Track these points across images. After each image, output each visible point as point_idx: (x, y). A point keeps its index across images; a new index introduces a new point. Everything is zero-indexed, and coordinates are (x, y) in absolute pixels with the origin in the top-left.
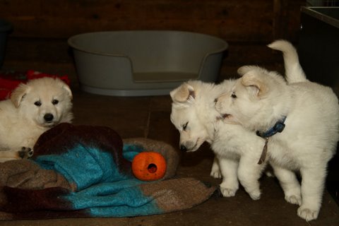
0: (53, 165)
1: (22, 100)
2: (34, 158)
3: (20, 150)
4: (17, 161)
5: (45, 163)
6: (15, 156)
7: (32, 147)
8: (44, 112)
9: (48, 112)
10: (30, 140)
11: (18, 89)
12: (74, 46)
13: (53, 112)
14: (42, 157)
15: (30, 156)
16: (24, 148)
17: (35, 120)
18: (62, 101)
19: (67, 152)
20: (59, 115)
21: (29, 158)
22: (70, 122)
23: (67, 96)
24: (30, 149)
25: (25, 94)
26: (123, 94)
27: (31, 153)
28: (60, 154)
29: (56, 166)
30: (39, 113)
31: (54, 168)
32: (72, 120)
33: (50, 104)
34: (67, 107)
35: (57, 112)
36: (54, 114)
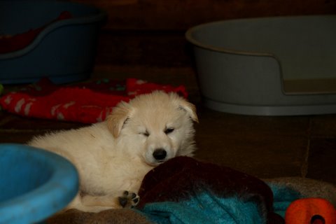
0: (168, 217)
1: (123, 127)
2: (140, 207)
3: (121, 195)
4: (117, 210)
5: (157, 214)
6: (113, 204)
7: (136, 192)
8: (153, 147)
9: (159, 147)
10: (134, 182)
11: (116, 110)
12: (194, 42)
13: (165, 146)
14: (152, 206)
15: (133, 204)
16: (126, 193)
17: (141, 156)
18: (179, 128)
19: (189, 199)
20: (175, 149)
21: (132, 207)
22: (191, 155)
23: (186, 120)
24: (134, 195)
25: (128, 119)
26: (267, 112)
27: (136, 201)
28: (177, 201)
29: (173, 219)
30: (146, 148)
31: (169, 221)
32: (193, 153)
33: (162, 134)
34: (187, 136)
35: (172, 146)
36: (168, 149)
